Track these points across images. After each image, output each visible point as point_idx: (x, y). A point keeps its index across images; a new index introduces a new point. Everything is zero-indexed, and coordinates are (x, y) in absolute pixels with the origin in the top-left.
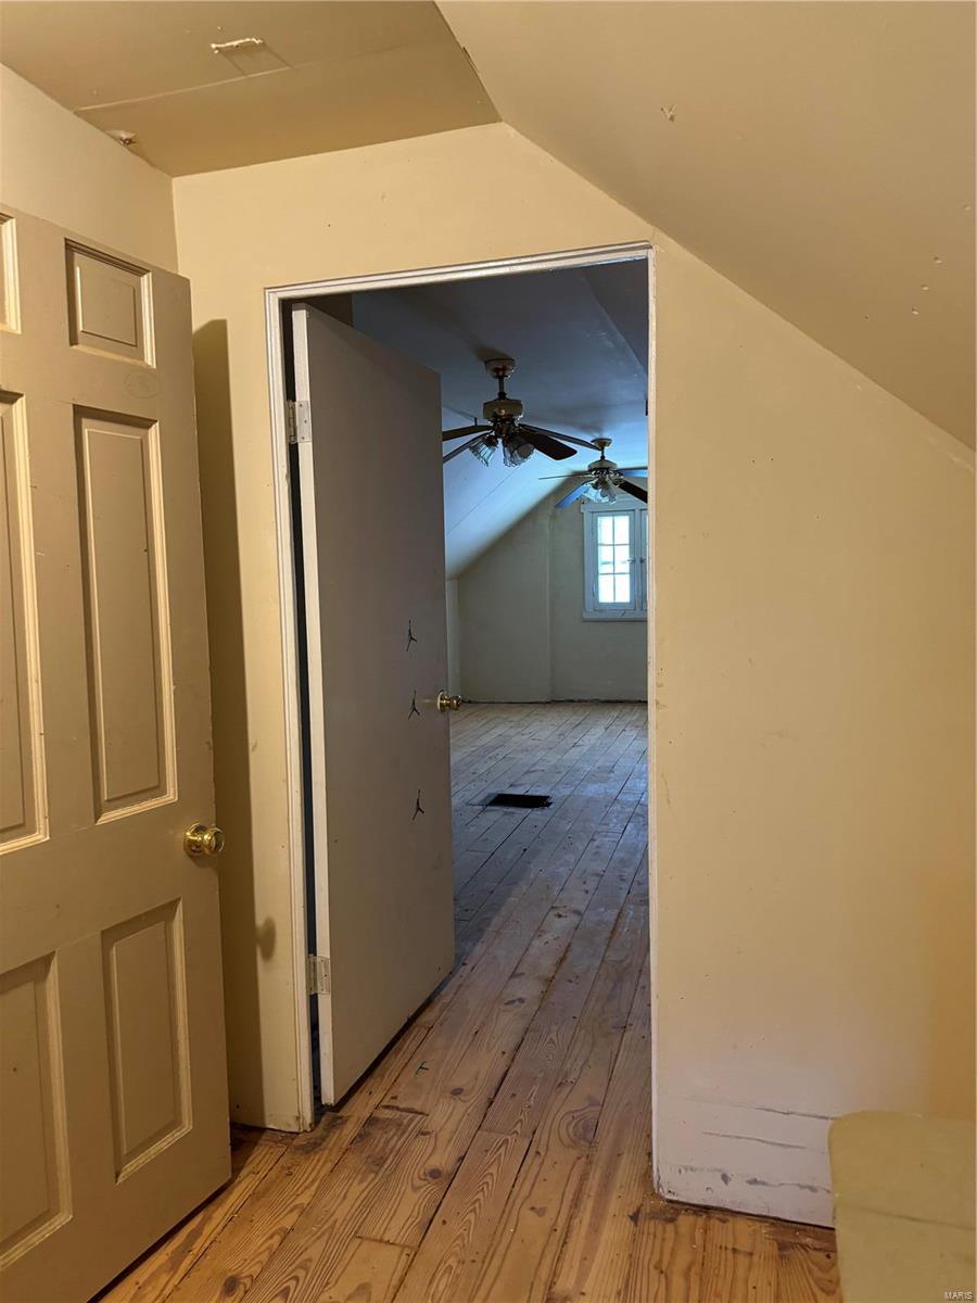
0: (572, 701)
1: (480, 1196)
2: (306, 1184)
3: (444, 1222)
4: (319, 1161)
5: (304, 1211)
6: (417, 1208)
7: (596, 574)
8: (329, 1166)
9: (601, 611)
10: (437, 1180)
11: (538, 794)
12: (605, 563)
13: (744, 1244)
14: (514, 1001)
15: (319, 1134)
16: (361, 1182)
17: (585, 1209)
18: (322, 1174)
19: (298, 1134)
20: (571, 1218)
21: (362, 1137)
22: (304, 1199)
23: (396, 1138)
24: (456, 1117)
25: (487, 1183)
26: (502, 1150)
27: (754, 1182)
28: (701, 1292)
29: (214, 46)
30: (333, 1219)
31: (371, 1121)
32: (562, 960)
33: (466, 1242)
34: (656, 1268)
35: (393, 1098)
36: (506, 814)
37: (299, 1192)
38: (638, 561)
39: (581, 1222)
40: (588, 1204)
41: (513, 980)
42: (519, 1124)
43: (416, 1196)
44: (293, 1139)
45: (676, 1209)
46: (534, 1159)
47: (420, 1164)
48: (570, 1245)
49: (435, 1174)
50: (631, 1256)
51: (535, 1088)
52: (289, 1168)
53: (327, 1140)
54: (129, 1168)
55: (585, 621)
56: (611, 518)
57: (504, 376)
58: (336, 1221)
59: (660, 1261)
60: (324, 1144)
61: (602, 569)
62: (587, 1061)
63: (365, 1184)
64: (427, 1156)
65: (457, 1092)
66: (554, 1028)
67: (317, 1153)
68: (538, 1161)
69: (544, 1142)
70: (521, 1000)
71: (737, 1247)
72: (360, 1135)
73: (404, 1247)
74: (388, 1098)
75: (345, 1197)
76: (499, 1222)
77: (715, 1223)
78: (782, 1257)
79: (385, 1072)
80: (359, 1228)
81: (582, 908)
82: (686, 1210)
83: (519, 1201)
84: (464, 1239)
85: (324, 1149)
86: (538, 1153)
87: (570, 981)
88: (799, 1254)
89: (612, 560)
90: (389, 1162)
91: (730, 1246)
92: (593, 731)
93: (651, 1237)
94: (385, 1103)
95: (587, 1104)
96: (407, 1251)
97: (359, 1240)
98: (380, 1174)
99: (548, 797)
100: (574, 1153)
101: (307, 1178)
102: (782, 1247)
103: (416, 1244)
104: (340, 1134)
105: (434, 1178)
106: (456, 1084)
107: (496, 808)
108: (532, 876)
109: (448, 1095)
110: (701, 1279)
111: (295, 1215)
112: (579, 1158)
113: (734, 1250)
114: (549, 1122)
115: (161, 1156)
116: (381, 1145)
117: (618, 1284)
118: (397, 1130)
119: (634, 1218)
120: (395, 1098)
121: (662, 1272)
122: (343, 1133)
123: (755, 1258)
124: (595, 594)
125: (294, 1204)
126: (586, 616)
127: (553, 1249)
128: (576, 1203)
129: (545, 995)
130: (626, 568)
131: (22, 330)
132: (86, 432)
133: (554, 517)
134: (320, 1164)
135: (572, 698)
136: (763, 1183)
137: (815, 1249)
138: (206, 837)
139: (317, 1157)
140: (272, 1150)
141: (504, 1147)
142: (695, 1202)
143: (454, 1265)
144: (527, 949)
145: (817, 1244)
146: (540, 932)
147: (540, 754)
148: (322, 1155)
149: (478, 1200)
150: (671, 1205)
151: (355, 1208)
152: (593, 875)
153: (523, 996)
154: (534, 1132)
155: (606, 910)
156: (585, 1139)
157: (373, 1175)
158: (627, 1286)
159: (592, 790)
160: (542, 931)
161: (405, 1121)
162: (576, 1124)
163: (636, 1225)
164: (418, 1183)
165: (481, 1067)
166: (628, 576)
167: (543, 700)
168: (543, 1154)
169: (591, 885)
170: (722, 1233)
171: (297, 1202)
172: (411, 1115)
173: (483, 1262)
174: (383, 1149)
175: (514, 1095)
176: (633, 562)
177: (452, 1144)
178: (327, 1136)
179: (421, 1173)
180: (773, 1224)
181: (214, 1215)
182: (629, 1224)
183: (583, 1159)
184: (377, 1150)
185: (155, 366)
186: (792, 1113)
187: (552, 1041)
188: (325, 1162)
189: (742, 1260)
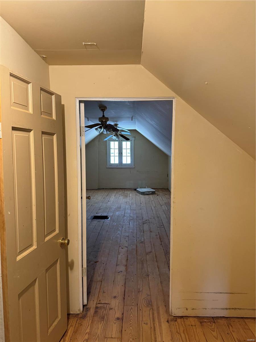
0: (104, 189)
1: (131, 322)
2: (87, 327)
3: (125, 330)
4: (87, 320)
5: (89, 334)
6: (117, 328)
7: (110, 156)
8: (91, 321)
9: (111, 166)
10: (119, 320)
11: (104, 215)
12: (112, 153)
13: (193, 324)
14: (120, 272)
15: (85, 313)
16: (100, 324)
17: (156, 321)
18: (90, 323)
19: (79, 314)
20: (154, 324)
21: (96, 312)
22: (88, 331)
23: (104, 311)
24: (117, 304)
25: (131, 319)
26: (132, 310)
27: (193, 309)
28: (188, 336)
29: (83, 43)
30: (97, 334)
31: (97, 308)
32: (127, 260)
33: (132, 334)
34: (177, 332)
35: (99, 301)
36: (98, 221)
37: (86, 329)
38: (120, 153)
39: (156, 325)
40: (156, 320)
41: (117, 267)
42: (133, 303)
43: (116, 325)
44: (78, 316)
45: (176, 318)
46: (140, 311)
47: (114, 317)
48: (156, 331)
49: (118, 319)
50: (170, 331)
51: (133, 293)
52: (81, 323)
53: (87, 314)
54: (50, 331)
55: (107, 168)
56: (114, 142)
57: (104, 111)
58: (98, 335)
59: (177, 331)
60: (87, 315)
61: (111, 155)
62: (143, 285)
63: (102, 324)
64: (114, 315)
65: (115, 297)
66: (132, 277)
67: (86, 318)
68: (141, 311)
69: (141, 307)
70: (121, 271)
71: (192, 324)
72: (95, 312)
73: (118, 338)
74: (98, 301)
75: (98, 329)
76: (138, 328)
77: (185, 320)
78: (202, 325)
79: (95, 295)
80: (105, 335)
81: (127, 246)
82: (178, 318)
83: (141, 322)
84: (131, 334)
85: (88, 317)
86: (140, 310)
87: (131, 265)
88: (205, 324)
89: (114, 153)
90: (105, 317)
91: (190, 325)
92: (111, 197)
93: (173, 325)
94: (98, 302)
95: (147, 296)
96: (119, 339)
97: (106, 339)
98: (105, 321)
99: (107, 216)
100: (149, 308)
101: (86, 325)
102: (201, 323)
103: (120, 337)
104: (90, 312)
105: (118, 320)
106: (114, 295)
107: (95, 220)
108: (112, 238)
109: (113, 298)
110: (187, 333)
111: (87, 335)
112: (150, 309)
113: (192, 325)
114: (140, 301)
115: (56, 326)
116: (102, 313)
117: (170, 338)
118: (104, 309)
119: (168, 321)
120: (100, 301)
121: (178, 333)
122: (91, 312)
123: (196, 326)
124: (110, 161)
125: (86, 333)
126: (107, 167)
127: (153, 333)
128: (154, 320)
129: (126, 270)
130: (117, 155)
131: (33, 113)
132: (43, 138)
133: (99, 141)
134: (88, 321)
135: (103, 188)
136: (195, 309)
137: (208, 322)
138: (66, 241)
139: (87, 319)
140: (74, 319)
141: (132, 309)
142: (180, 316)
143: (132, 340)
144: (118, 258)
145: (208, 321)
146: (119, 253)
147: (101, 204)
148: (88, 319)
149: (131, 323)
150: (174, 317)
151: (102, 330)
152: (126, 236)
153: (122, 270)
154: (137, 305)
155: (133, 245)
156: (150, 304)
157: (103, 322)
158: (172, 338)
159: (117, 213)
160: (120, 253)
161: (105, 307)
162: (146, 301)
163: (169, 323)
164: (115, 322)
165: (118, 290)
166: (118, 157)
167: (96, 189)
168: (141, 309)
169: (127, 239)
170: (188, 322)
171: (86, 332)
172: (106, 305)
173: (138, 338)
174: (103, 314)
175: (129, 296)
176: (119, 153)
177: (119, 311)
178: (87, 313)
179: (115, 318)
180: (197, 318)
181: (66, 339)
182: (167, 323)
183: (151, 309)
184: (101, 315)
185: (55, 119)
186: (202, 293)
187: (132, 281)
188: (89, 321)
189: (194, 327)
